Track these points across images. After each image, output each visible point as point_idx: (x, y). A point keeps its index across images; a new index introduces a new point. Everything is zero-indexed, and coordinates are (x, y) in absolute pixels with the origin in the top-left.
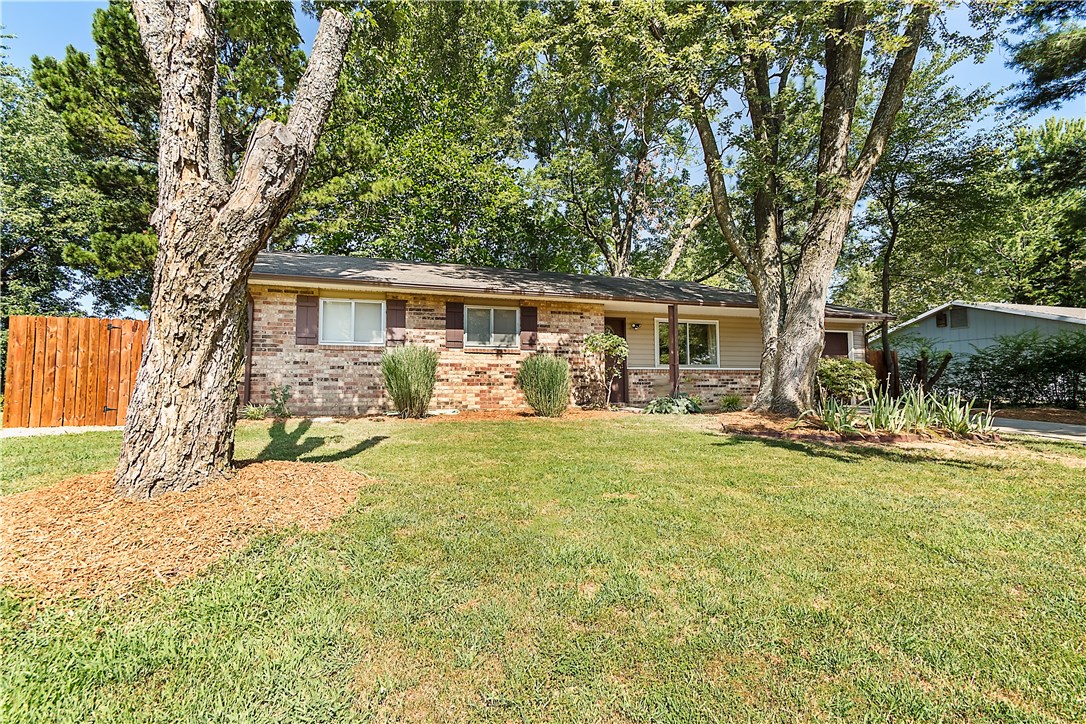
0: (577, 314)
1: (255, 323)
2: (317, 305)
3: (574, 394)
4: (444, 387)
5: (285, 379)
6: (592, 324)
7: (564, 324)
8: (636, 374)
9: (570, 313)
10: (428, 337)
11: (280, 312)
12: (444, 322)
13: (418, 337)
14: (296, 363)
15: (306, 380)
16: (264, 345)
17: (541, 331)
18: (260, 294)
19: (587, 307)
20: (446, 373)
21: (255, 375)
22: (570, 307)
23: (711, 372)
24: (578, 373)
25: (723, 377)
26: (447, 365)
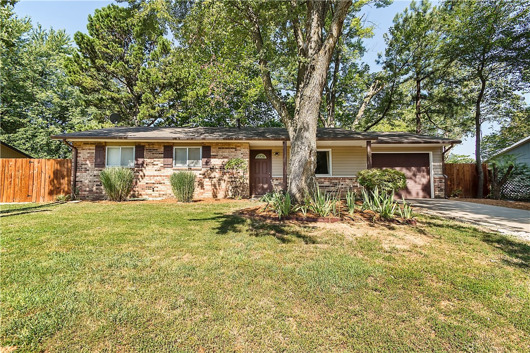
0: (233, 148)
1: (78, 159)
2: (104, 150)
3: (231, 190)
4: (162, 187)
5: (90, 183)
6: (242, 154)
7: (226, 154)
8: (277, 180)
9: (229, 148)
10: (155, 163)
11: (88, 153)
12: (163, 155)
13: (150, 163)
14: (94, 176)
15: (99, 183)
16: (82, 168)
17: (213, 158)
18: (80, 145)
19: (239, 145)
20: (163, 180)
21: (78, 182)
22: (229, 145)
23: (325, 178)
24: (233, 179)
25: (333, 181)
26: (164, 176)
